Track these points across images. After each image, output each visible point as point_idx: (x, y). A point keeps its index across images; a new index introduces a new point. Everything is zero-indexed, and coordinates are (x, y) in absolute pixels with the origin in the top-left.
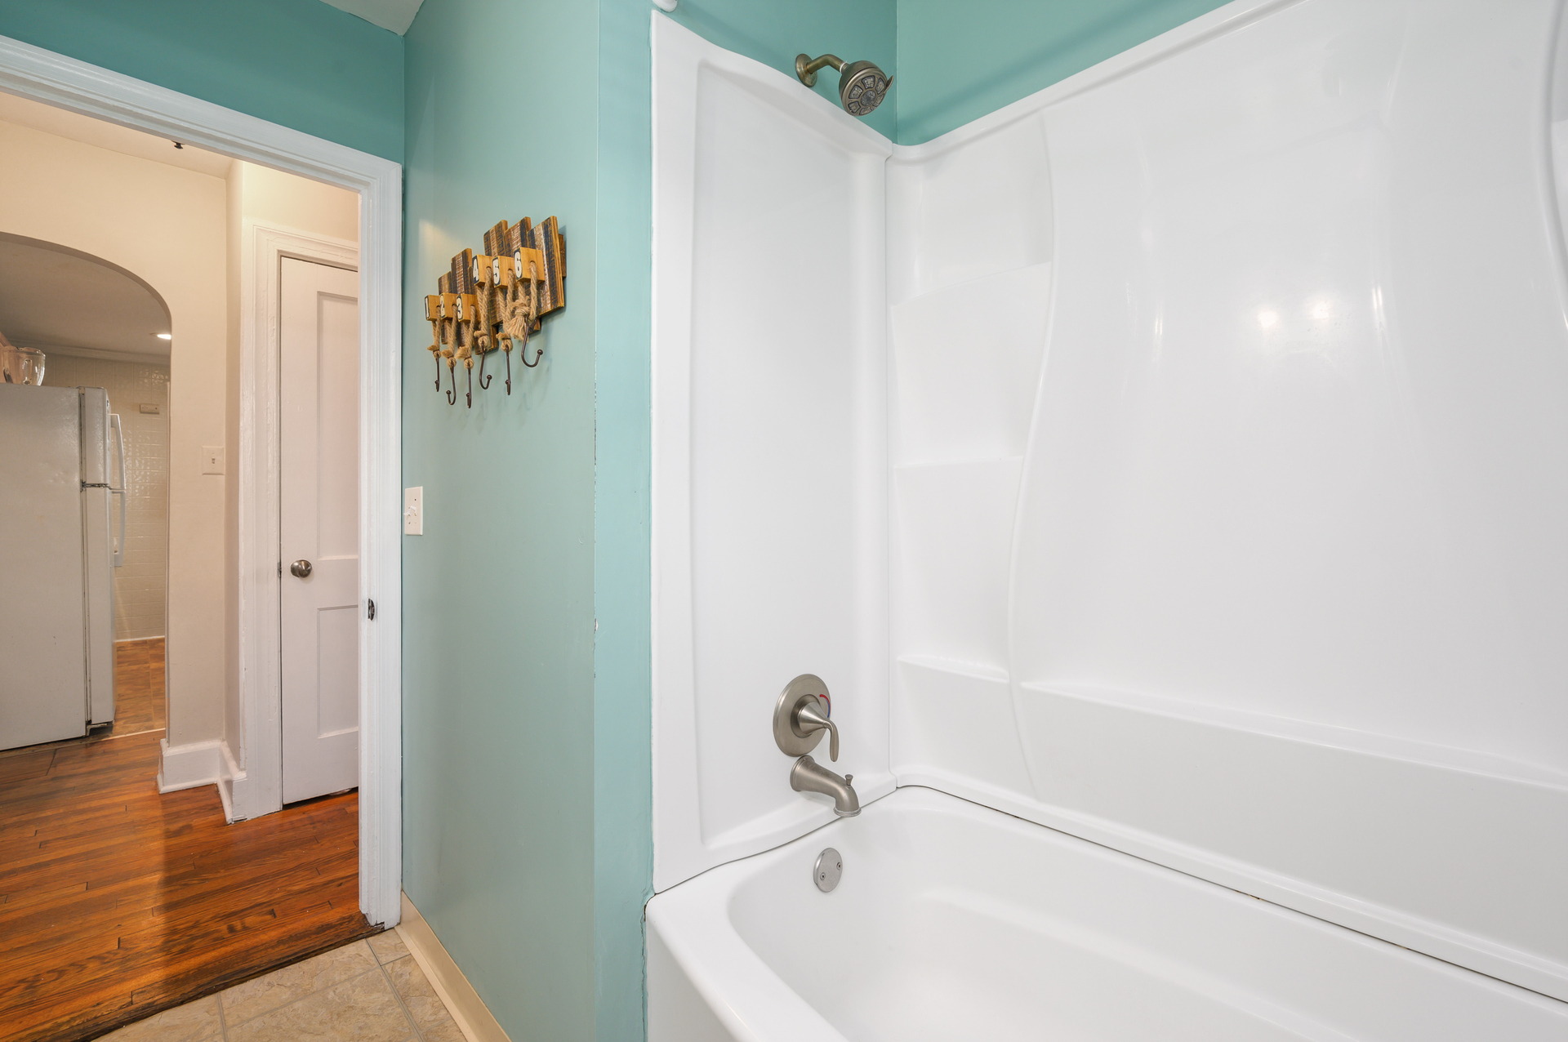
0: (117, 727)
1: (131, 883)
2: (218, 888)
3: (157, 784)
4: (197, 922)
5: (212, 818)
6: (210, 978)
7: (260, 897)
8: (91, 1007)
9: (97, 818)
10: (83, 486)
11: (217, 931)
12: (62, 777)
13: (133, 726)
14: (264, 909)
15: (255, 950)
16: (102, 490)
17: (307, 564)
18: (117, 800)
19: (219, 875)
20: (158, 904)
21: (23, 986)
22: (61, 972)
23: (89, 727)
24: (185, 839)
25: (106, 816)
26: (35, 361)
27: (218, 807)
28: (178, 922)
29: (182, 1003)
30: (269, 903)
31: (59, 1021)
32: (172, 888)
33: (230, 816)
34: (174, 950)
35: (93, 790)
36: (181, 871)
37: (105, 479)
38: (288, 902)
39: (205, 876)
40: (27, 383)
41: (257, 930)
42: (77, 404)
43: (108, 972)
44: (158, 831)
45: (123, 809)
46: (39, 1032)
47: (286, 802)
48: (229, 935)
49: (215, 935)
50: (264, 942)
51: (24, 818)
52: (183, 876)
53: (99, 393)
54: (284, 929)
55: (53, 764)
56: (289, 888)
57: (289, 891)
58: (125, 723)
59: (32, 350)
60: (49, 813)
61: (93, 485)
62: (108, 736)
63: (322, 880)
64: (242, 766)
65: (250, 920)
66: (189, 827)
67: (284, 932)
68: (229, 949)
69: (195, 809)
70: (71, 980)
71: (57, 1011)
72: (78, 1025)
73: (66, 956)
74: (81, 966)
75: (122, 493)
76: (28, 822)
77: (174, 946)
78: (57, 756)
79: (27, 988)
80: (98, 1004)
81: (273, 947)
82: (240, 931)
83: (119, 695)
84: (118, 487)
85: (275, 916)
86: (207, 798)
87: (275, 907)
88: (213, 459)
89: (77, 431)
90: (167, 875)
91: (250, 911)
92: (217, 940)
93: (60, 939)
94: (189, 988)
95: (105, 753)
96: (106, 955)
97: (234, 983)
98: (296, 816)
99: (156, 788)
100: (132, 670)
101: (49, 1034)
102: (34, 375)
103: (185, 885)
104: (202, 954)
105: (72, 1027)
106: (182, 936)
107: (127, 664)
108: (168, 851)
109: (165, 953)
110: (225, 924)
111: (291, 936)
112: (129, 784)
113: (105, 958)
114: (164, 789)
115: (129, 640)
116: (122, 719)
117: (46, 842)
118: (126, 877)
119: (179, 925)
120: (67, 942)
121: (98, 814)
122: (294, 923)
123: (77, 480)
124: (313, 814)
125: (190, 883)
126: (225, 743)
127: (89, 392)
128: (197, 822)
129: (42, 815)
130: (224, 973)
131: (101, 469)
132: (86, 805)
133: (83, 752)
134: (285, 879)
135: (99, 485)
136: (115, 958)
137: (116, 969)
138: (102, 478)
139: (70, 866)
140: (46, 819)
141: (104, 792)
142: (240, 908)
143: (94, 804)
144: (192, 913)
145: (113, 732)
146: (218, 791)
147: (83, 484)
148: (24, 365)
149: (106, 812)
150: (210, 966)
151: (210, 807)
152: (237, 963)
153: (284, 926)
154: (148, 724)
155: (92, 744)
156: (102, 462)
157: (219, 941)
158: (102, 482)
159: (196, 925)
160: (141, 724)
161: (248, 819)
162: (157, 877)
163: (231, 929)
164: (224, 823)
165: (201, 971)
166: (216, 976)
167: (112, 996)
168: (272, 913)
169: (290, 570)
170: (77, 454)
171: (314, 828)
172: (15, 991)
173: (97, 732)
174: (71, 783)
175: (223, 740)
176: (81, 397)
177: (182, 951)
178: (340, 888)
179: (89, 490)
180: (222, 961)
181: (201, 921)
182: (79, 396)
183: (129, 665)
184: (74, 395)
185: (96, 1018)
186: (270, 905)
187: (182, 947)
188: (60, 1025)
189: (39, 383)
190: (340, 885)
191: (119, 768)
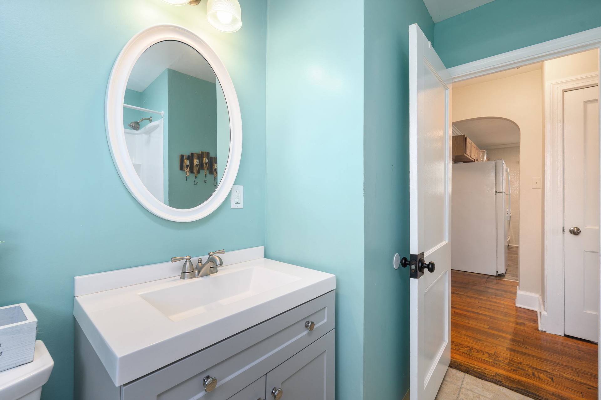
0: (507, 276)
1: (502, 334)
2: (531, 354)
3: (515, 302)
4: (521, 362)
5: (533, 325)
6: (522, 388)
7: (548, 368)
8: (484, 368)
9: (495, 306)
10: (496, 193)
11: (528, 371)
12: (488, 287)
13: (511, 277)
14: (549, 375)
15: (541, 390)
16: (502, 194)
17: (578, 229)
18: (502, 302)
19: (532, 349)
20: (509, 347)
21: (468, 348)
22: (478, 351)
23: (498, 273)
24: (522, 328)
25: (497, 306)
26: (483, 153)
27: (536, 321)
28: (514, 358)
29: (511, 389)
30: (551, 374)
31: (476, 366)
32: (514, 344)
33: (540, 328)
34: (511, 367)
35: (496, 296)
36: (519, 339)
37: (503, 190)
38: (560, 379)
39: (527, 346)
40: (482, 161)
41: (544, 382)
42: (494, 166)
43: (490, 360)
44: (513, 320)
45: (503, 306)
46: (469, 365)
47: (566, 334)
48: (532, 376)
49: (527, 372)
50: (546, 389)
51: (476, 296)
52: (519, 342)
53: (501, 161)
54: (556, 390)
55: (486, 282)
56: (562, 373)
57: (561, 375)
58: (509, 275)
59: (483, 150)
60: (482, 298)
61: (499, 193)
62: (503, 278)
63: (580, 380)
64: (546, 309)
65: (542, 376)
66: (524, 324)
67: (556, 391)
68: (532, 382)
69: (527, 318)
70: (479, 355)
71: (475, 363)
72: (479, 371)
73: (480, 347)
74: (483, 353)
75: (509, 194)
76: (477, 298)
77: (512, 366)
78: (488, 280)
79: (469, 350)
80: (486, 369)
81: (550, 394)
82: (536, 377)
83: (508, 265)
84: (508, 192)
85: (553, 381)
86: (532, 316)
87: (554, 378)
88: (537, 183)
89: (494, 175)
90: (513, 338)
91: (542, 372)
92: (527, 375)
93: (479, 340)
94: (514, 386)
95: (501, 284)
96: (491, 354)
97: (531, 397)
98: (571, 342)
99: (515, 303)
100: (515, 257)
101: (472, 368)
102: (483, 158)
103: (519, 345)
104: (521, 376)
105: (478, 371)
106: (515, 364)
107: (513, 254)
108: (515, 329)
109: (508, 366)
110: (531, 370)
111: (559, 395)
112: (506, 298)
113: (490, 355)
114: (517, 305)
115: (515, 245)
116: (508, 274)
117: (480, 307)
118: (500, 331)
119: (515, 359)
120: (481, 342)
121: (496, 304)
122: (562, 390)
123: (494, 190)
124: (580, 346)
125: (521, 346)
126: (541, 297)
127: (498, 161)
128: (527, 323)
129: (481, 298)
130: (527, 390)
131: (501, 187)
132: (492, 300)
133: (495, 281)
134: (561, 368)
135: (501, 192)
136: (493, 357)
137: (493, 361)
138: (502, 190)
139: (485, 318)
140: (481, 299)
141: (498, 297)
142: (539, 368)
143: (495, 300)
144: (520, 358)
145: (505, 277)
146: (537, 315)
147: (496, 192)
148: (481, 154)
149: (498, 305)
150: (523, 383)
151: (533, 320)
152: (534, 390)
153: (556, 389)
154: (516, 278)
155: (498, 279)
156: (502, 184)
157: (527, 376)
158: (502, 191)
159: (520, 363)
160: (514, 277)
161: (548, 332)
162: (510, 337)
163: (533, 374)
164: (537, 329)
165: (519, 382)
166: (525, 389)
167: (490, 369)
168: (552, 379)
169: (569, 231)
170: (494, 182)
171: (580, 353)
172: (466, 348)
173: (500, 276)
174: (490, 290)
175: (540, 295)
176: (496, 163)
177: (514, 370)
178: (589, 390)
179: (498, 194)
180: (528, 384)
181: (522, 363)
182: (495, 163)
183: (514, 254)
184: (493, 162)
185: (484, 373)
186: (552, 375)
187: (514, 368)
188: (475, 368)
189: (485, 161)
190: (590, 389)
191: (504, 291)
